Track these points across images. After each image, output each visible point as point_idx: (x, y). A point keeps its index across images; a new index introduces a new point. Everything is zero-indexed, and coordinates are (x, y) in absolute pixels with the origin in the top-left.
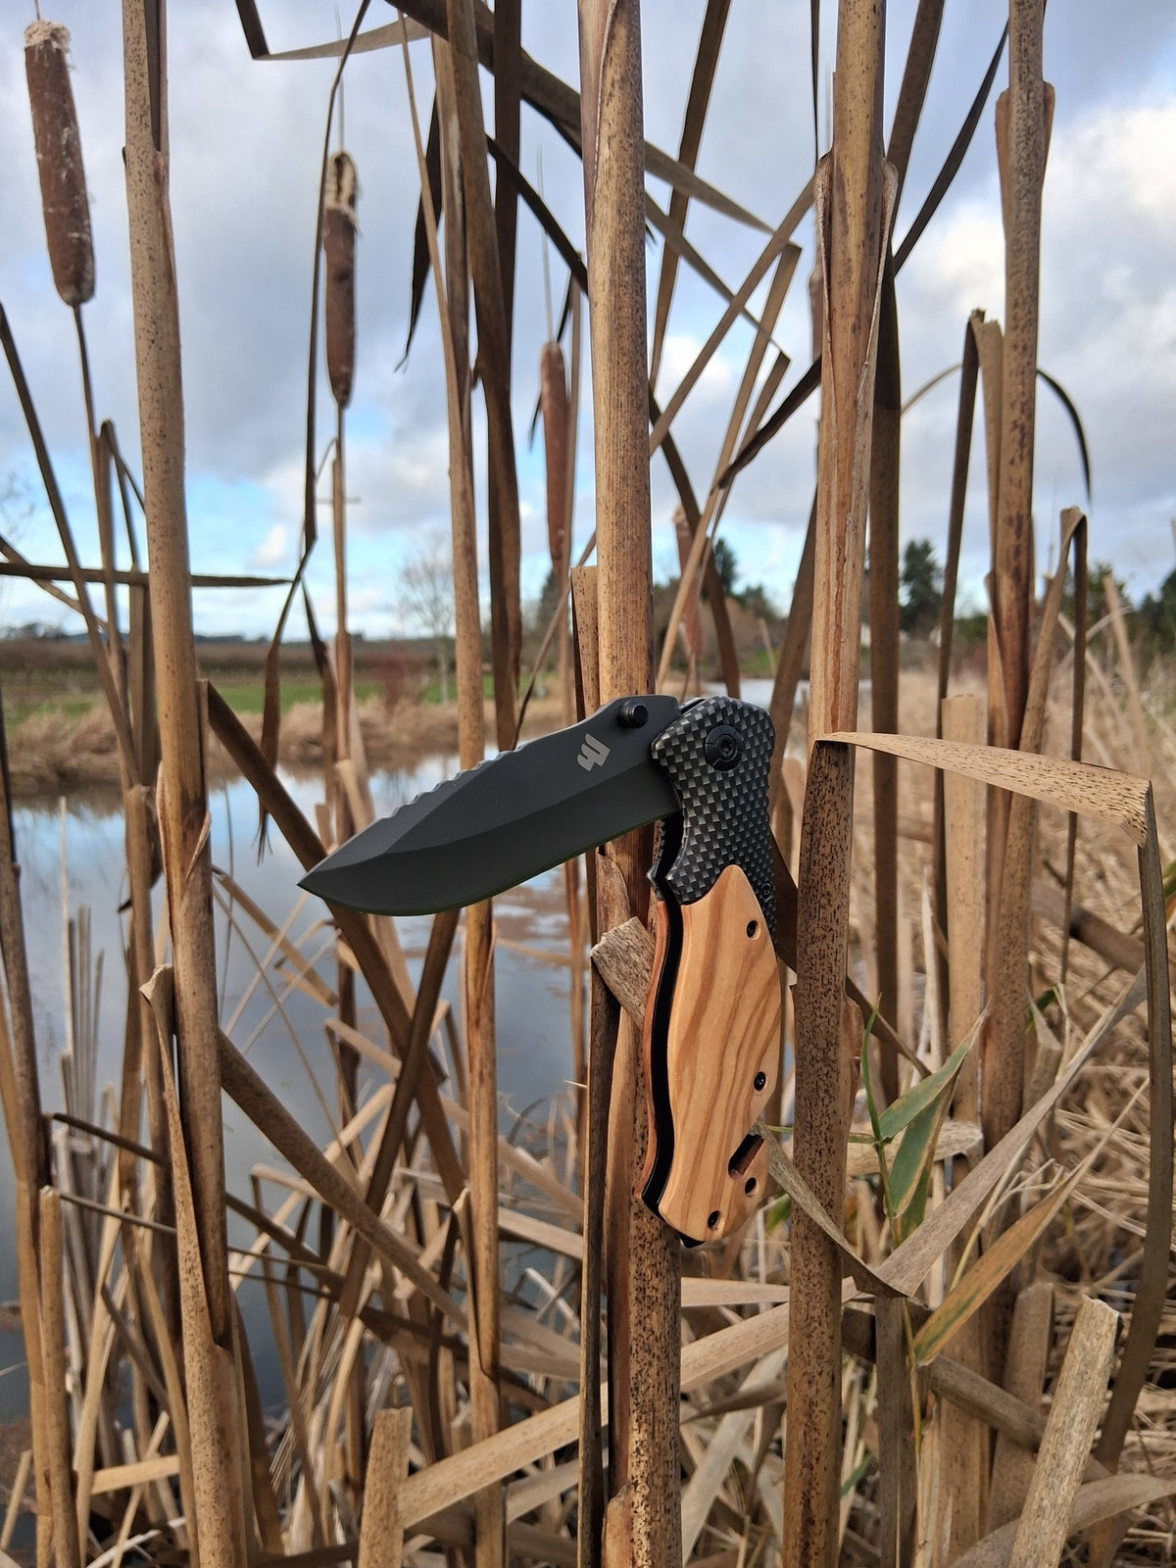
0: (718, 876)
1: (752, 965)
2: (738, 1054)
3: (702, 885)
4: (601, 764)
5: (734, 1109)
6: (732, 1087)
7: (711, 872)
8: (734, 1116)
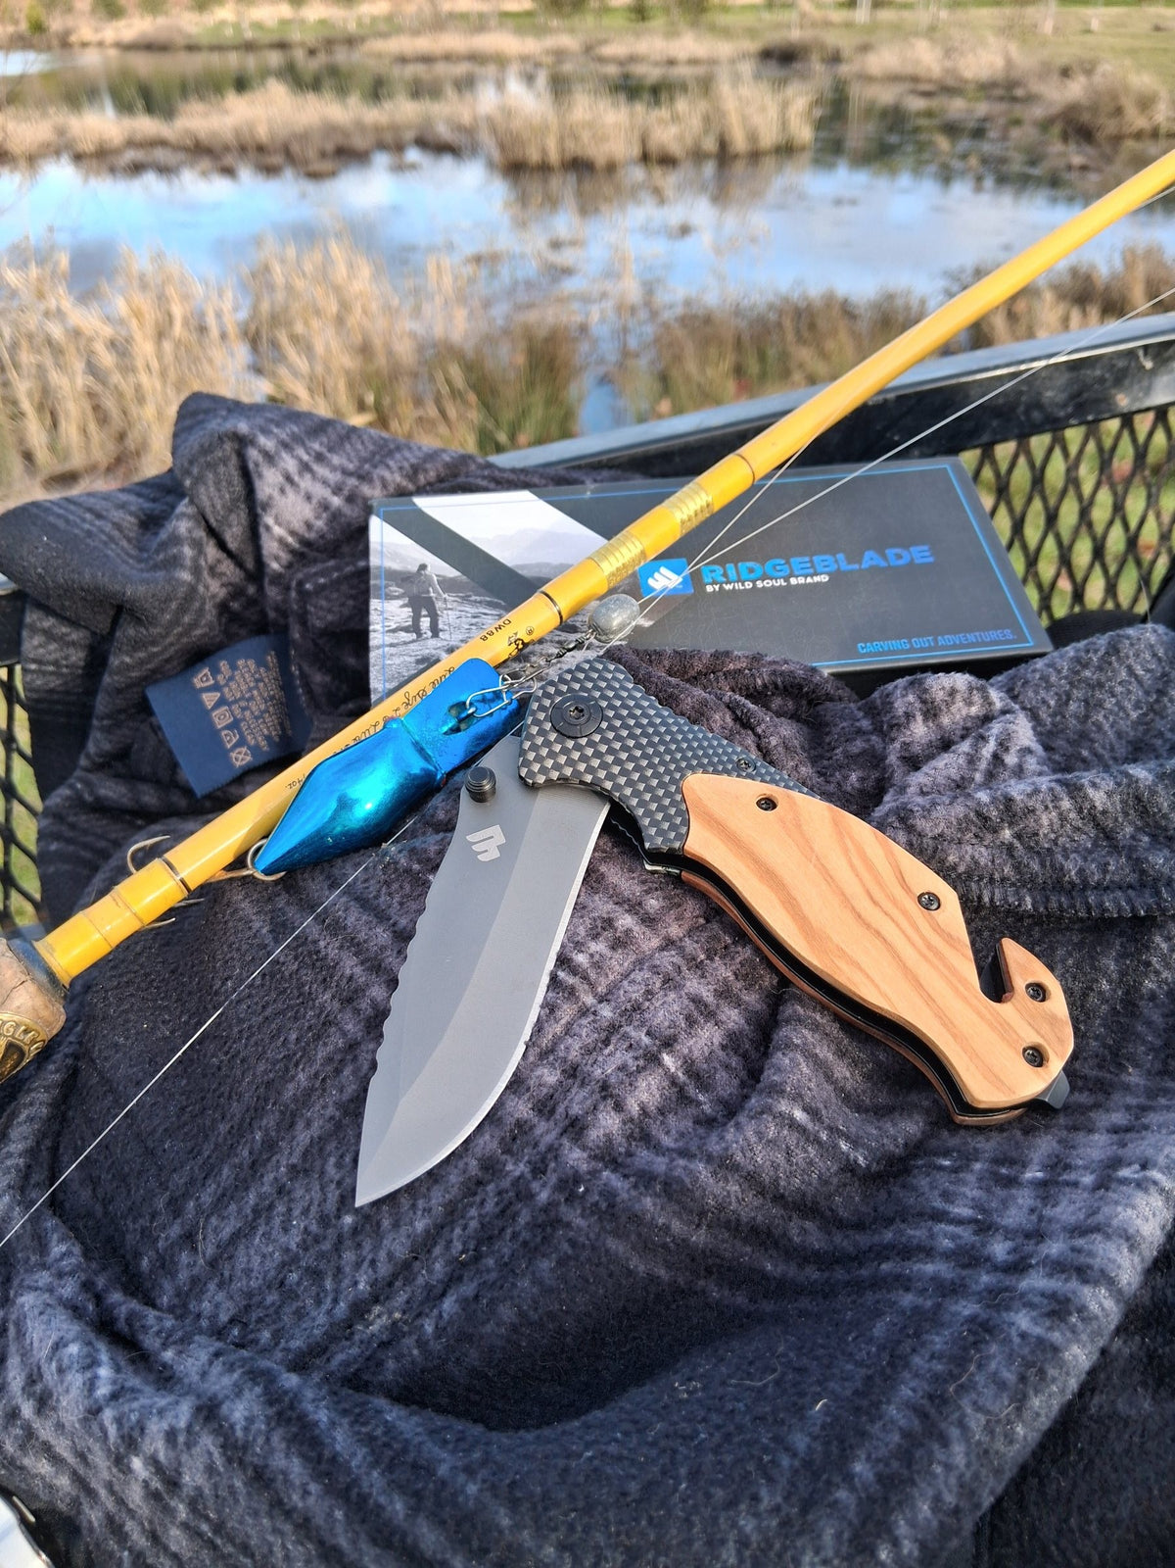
0: (684, 800)
1: (798, 826)
2: (875, 903)
3: (678, 820)
4: (503, 840)
5: (929, 946)
6: (903, 932)
7: (673, 803)
8: (937, 953)
